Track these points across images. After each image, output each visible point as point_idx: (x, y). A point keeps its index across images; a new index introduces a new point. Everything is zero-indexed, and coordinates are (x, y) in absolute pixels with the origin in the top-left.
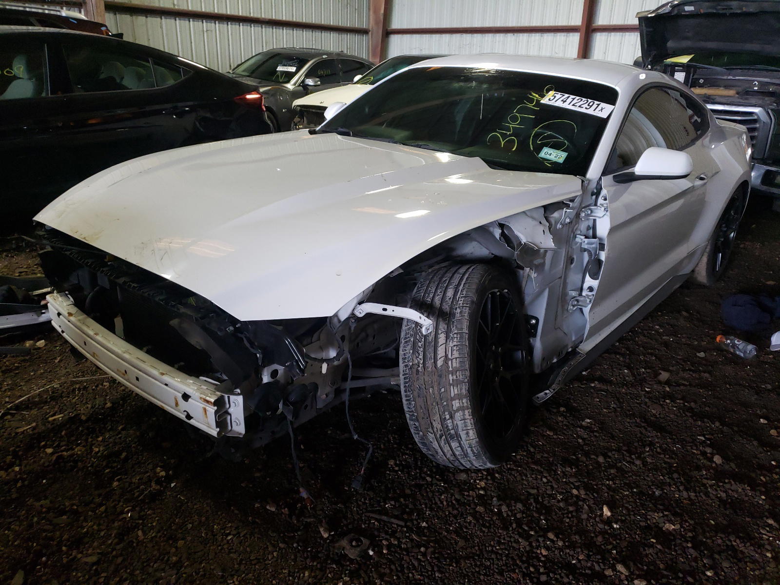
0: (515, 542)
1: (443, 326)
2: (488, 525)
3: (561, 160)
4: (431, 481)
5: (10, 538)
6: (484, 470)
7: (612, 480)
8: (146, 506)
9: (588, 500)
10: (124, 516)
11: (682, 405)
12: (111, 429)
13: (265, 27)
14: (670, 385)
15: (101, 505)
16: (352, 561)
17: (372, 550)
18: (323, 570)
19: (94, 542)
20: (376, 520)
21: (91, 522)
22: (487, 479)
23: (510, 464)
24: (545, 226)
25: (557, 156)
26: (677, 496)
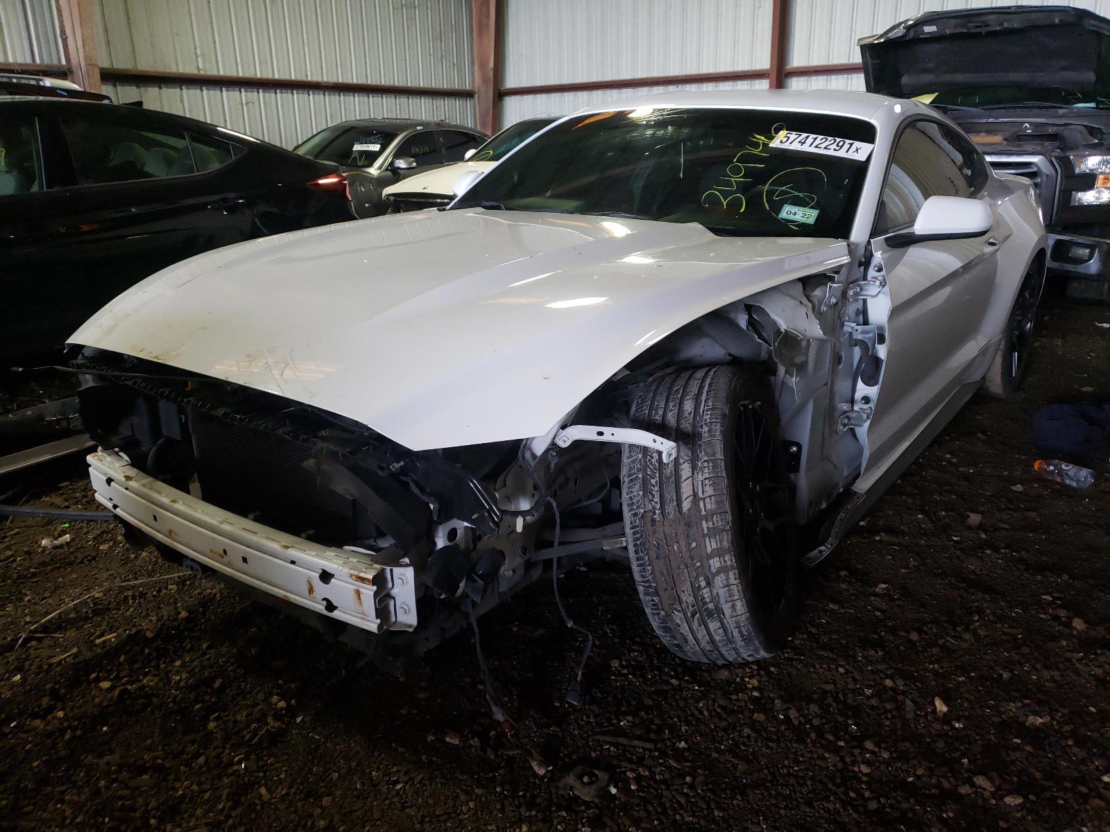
0: (818, 758)
1: (686, 453)
2: (774, 738)
3: (811, 221)
4: (679, 685)
5: (67, 814)
6: (753, 663)
7: (938, 662)
8: (265, 753)
9: (910, 693)
10: (236, 768)
11: (1008, 555)
12: (192, 649)
13: (329, 95)
14: (985, 532)
15: (196, 756)
16: (587, 804)
17: (615, 787)
18: (547, 820)
19: (196, 809)
20: (611, 744)
21: (186, 779)
22: (761, 676)
23: (788, 653)
24: (806, 306)
25: (805, 215)
26: (1035, 677)
